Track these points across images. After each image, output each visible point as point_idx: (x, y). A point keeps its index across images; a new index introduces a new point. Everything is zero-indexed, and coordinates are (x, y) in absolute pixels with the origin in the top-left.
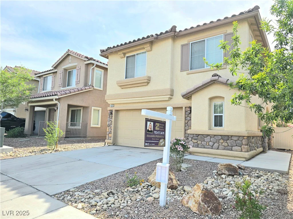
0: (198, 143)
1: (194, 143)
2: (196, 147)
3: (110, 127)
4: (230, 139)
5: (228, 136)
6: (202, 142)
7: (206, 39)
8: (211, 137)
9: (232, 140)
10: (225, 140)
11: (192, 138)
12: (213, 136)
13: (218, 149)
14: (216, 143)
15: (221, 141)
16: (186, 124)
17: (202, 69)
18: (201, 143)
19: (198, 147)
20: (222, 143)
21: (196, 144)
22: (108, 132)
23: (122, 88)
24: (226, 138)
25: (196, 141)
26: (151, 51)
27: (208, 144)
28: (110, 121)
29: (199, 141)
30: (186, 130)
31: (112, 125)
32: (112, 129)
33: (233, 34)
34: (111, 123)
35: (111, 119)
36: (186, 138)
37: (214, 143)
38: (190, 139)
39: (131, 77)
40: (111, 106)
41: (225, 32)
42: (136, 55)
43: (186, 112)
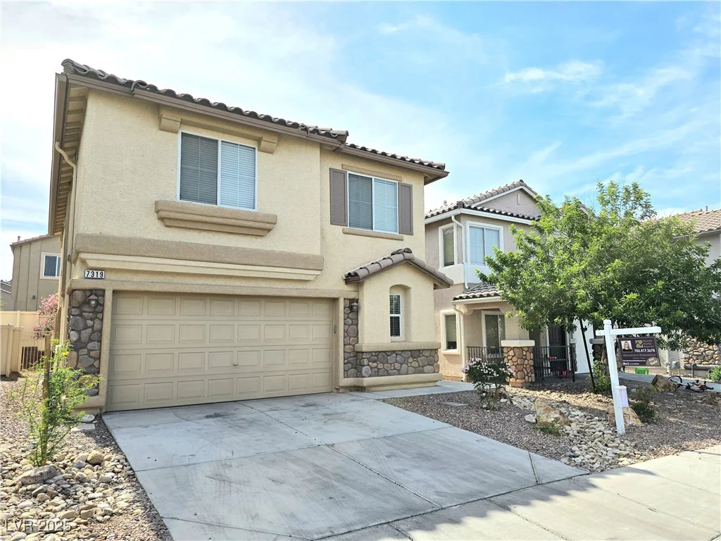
0: (379, 367)
1: (372, 368)
2: (376, 376)
3: (84, 351)
4: (420, 355)
5: (419, 350)
6: (384, 364)
7: (373, 178)
8: (397, 355)
9: (423, 356)
10: (415, 358)
11: (368, 359)
12: (400, 352)
13: (407, 374)
14: (404, 363)
15: (411, 360)
16: (346, 334)
17: (368, 231)
18: (384, 368)
19: (378, 375)
20: (411, 363)
21: (376, 370)
22: (76, 368)
23: (167, 226)
24: (417, 353)
25: (375, 364)
26: (271, 153)
27: (392, 368)
28: (86, 327)
29: (380, 363)
30: (344, 345)
31: (100, 341)
32: (99, 358)
33: (410, 187)
34: (91, 335)
35: (90, 323)
36: (346, 361)
37: (401, 364)
38: (366, 362)
39: (201, 200)
40: (90, 276)
41: (399, 179)
42: (220, 143)
43: (345, 308)
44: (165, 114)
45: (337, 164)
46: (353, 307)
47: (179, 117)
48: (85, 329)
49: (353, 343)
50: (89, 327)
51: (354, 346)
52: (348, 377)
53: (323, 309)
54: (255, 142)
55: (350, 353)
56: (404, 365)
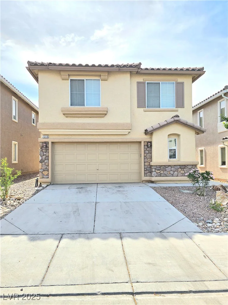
0: (161, 172)
1: (157, 173)
2: (159, 177)
3: (44, 163)
4: (186, 168)
5: (185, 165)
6: (164, 171)
7: (160, 82)
8: (171, 167)
9: (187, 168)
10: (182, 169)
11: (155, 169)
12: (173, 166)
13: (177, 176)
14: (176, 171)
15: (180, 170)
16: (145, 157)
17: (158, 109)
18: (164, 173)
19: (161, 176)
20: (180, 171)
21: (160, 174)
22: (41, 169)
23: (66, 117)
24: (183, 167)
25: (159, 171)
26: (106, 80)
27: (169, 173)
28: (44, 155)
29: (162, 171)
30: (145, 162)
31: (48, 160)
32: (48, 166)
33: (182, 83)
34: (45, 158)
35: (45, 153)
36: (145, 169)
37: (174, 172)
38: (154, 170)
39: (79, 105)
40: (44, 137)
41: (176, 80)
42: (85, 80)
43: (144, 146)
44: (62, 73)
45: (140, 79)
46: (149, 145)
47: (67, 73)
48: (43, 156)
49: (149, 162)
50: (45, 155)
51: (149, 163)
52: (146, 176)
53: (136, 146)
54: (99, 77)
55: (147, 166)
56: (175, 172)
